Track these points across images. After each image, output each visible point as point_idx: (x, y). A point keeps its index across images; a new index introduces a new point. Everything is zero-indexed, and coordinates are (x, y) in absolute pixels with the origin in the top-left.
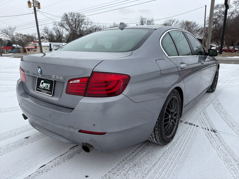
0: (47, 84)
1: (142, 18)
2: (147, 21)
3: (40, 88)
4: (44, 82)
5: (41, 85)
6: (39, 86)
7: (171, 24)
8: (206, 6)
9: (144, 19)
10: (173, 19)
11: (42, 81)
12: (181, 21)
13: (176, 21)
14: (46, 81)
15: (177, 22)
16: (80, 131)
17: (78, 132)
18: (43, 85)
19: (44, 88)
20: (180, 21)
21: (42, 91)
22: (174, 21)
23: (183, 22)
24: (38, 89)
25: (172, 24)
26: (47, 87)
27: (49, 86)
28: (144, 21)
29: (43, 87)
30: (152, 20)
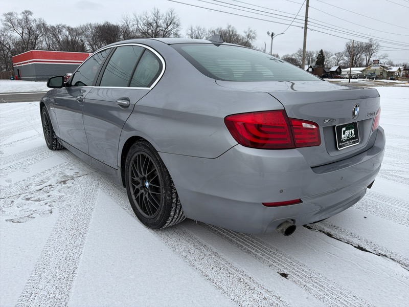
0: (351, 131)
3: (342, 142)
4: (347, 130)
5: (343, 136)
6: (341, 138)
11: (344, 129)
14: (348, 127)
18: (346, 134)
19: (348, 137)
21: (346, 145)
24: (340, 144)
26: (351, 135)
27: (353, 132)
29: (346, 138)
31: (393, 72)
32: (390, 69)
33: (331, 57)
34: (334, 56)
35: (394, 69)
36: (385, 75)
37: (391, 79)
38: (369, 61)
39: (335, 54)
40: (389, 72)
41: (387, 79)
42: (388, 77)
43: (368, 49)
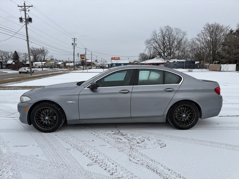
31: (59, 65)
32: (58, 63)
33: (21, 56)
34: (23, 55)
35: (60, 63)
36: (56, 66)
37: (60, 68)
38: (44, 58)
39: (23, 54)
40: (58, 65)
41: (58, 68)
42: (58, 67)
43: (42, 52)
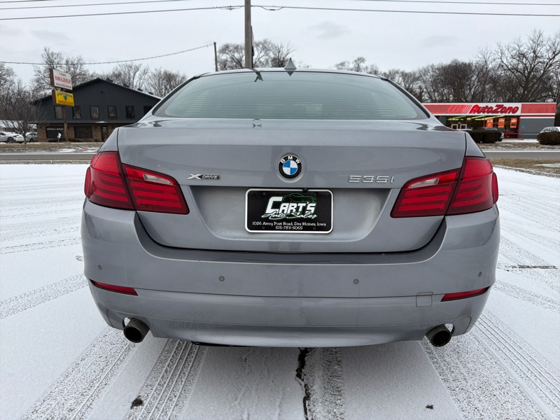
0: (301, 205)
1: (50, 52)
2: (64, 62)
3: (266, 220)
4: (287, 200)
5: (269, 210)
6: (264, 213)
7: (132, 74)
8: (215, 43)
9: (54, 57)
10: (134, 65)
11: (275, 199)
12: (154, 71)
13: (142, 69)
15: (145, 72)
16: (447, 298)
17: (442, 300)
18: (282, 208)
19: (290, 216)
20: (152, 70)
21: (279, 227)
22: (138, 70)
23: (160, 73)
24: (256, 223)
25: (134, 75)
26: (303, 214)
27: (311, 209)
28: (56, 61)
29: (282, 216)
30: (79, 60)
